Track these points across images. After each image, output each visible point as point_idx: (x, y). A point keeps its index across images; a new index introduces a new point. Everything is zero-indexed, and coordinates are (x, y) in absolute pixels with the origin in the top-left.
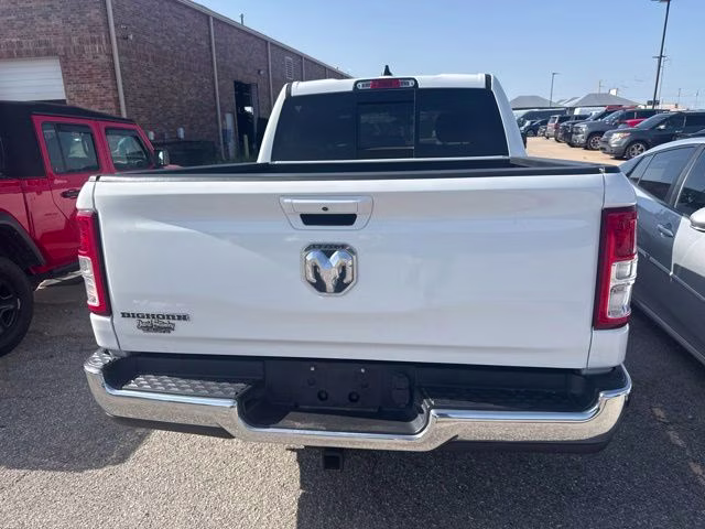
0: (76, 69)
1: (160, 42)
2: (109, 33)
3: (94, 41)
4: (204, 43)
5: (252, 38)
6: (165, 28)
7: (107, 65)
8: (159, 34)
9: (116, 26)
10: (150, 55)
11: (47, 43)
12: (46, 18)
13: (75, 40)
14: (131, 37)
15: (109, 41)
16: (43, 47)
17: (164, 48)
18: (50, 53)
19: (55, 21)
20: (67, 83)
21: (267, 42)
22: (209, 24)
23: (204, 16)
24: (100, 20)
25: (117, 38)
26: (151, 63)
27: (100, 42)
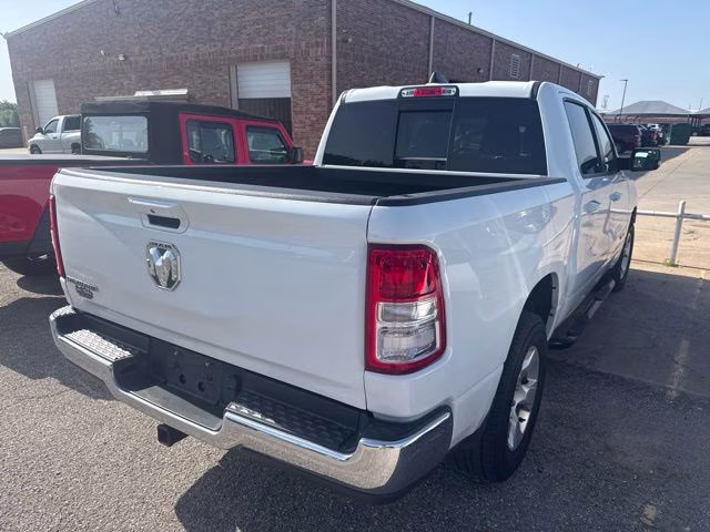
0: (301, 71)
1: (378, 44)
2: (331, 37)
3: (317, 44)
4: (422, 43)
5: (476, 36)
6: (385, 29)
7: (325, 67)
8: (378, 37)
9: (338, 29)
10: (366, 56)
11: (282, 48)
12: (284, 26)
13: (303, 44)
14: (350, 40)
15: (330, 45)
16: (279, 52)
17: (381, 49)
18: (283, 57)
19: (291, 28)
20: (294, 82)
21: (492, 39)
22: (430, 25)
23: (426, 16)
24: (324, 25)
25: (337, 42)
26: (366, 64)
27: (322, 46)
